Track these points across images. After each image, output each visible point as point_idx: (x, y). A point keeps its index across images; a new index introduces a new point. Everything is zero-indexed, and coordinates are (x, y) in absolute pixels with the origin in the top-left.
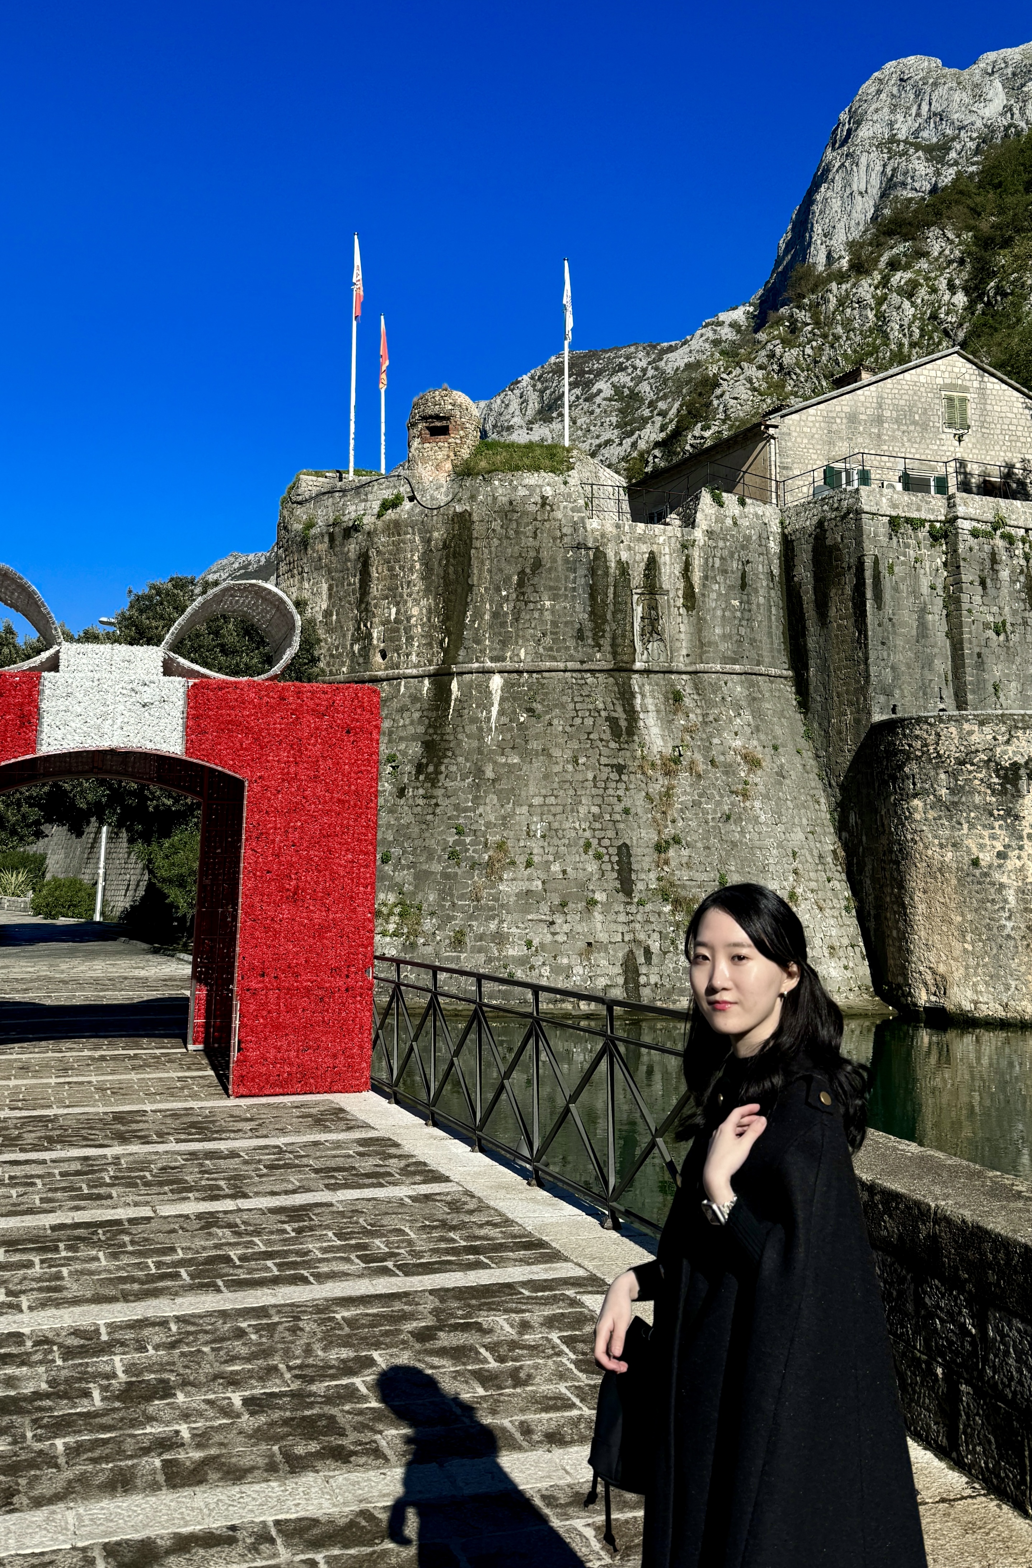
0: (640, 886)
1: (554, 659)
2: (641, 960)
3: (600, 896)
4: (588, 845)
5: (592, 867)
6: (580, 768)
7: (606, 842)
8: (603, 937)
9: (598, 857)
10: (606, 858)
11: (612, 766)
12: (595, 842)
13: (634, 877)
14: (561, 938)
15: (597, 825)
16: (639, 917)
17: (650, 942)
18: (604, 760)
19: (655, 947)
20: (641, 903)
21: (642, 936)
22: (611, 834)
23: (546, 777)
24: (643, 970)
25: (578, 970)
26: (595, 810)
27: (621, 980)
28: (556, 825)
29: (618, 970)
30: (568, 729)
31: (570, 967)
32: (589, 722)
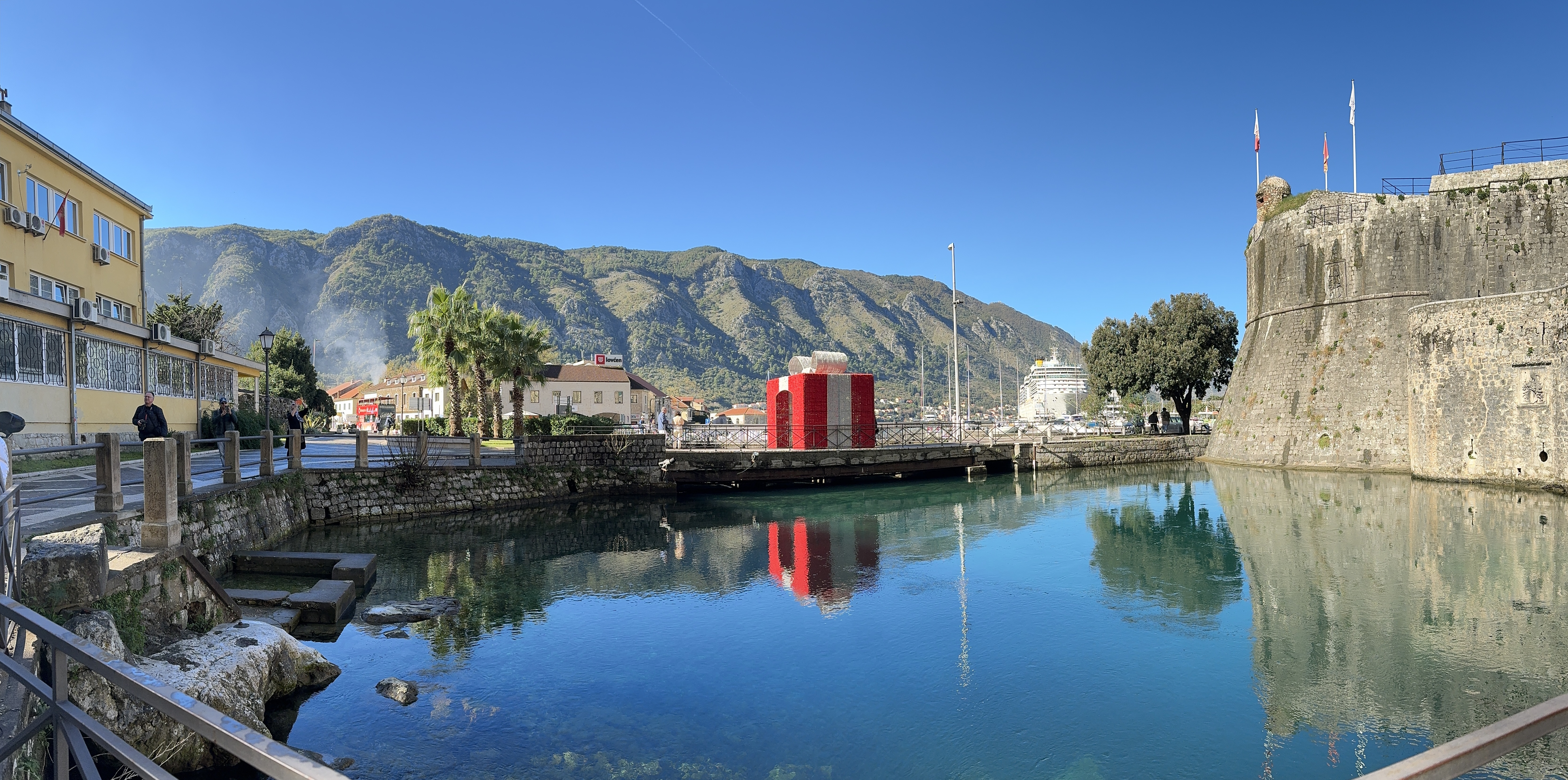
0: (1300, 410)
1: (1290, 305)
2: (1292, 443)
3: (1282, 416)
4: (1283, 392)
5: (1283, 402)
6: (1289, 356)
7: (1290, 391)
8: (1279, 433)
9: (1286, 398)
10: (1289, 398)
11: (1301, 354)
12: (1286, 391)
13: (1298, 406)
14: (1265, 434)
15: (1289, 383)
16: (1296, 425)
17: (1297, 436)
18: (1299, 352)
19: (1299, 438)
20: (1298, 418)
21: (1294, 433)
22: (1293, 387)
23: (1276, 362)
24: (1292, 448)
25: (1268, 447)
26: (1290, 376)
27: (1282, 452)
28: (1274, 384)
29: (1282, 448)
30: (1288, 339)
31: (1265, 446)
32: (1297, 334)
